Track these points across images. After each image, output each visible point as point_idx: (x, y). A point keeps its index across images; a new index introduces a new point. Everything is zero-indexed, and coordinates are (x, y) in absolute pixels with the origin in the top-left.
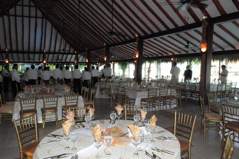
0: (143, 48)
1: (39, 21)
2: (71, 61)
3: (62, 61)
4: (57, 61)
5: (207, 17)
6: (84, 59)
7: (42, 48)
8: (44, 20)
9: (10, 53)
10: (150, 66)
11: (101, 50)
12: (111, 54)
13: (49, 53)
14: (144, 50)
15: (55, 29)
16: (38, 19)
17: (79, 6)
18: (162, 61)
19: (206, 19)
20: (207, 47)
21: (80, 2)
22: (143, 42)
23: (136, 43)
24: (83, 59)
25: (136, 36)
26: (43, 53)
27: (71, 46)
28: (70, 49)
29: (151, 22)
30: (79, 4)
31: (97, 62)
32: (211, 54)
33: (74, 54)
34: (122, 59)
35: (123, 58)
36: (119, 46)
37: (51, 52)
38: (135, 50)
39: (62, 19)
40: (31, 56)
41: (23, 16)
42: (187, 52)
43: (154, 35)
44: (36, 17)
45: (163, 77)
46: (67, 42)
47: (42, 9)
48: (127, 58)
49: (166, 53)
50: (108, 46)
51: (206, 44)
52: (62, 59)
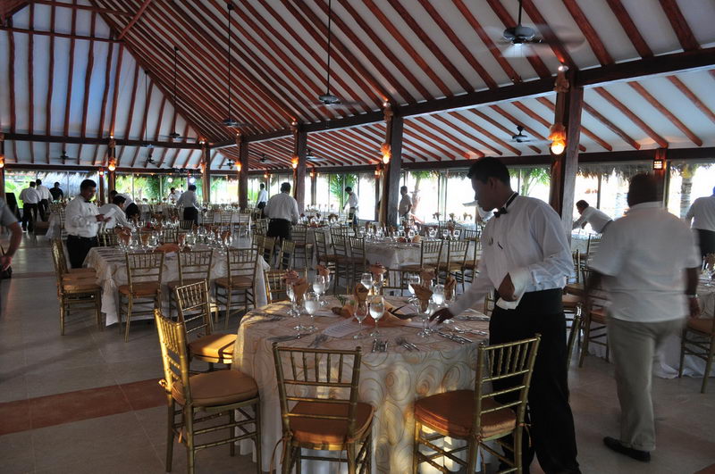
0: (402, 139)
1: (101, 49)
2: (188, 166)
3: (161, 167)
4: (145, 166)
5: (567, 68)
6: (225, 163)
7: (106, 128)
8: (116, 46)
9: (10, 139)
10: (416, 187)
11: (281, 140)
12: (310, 150)
13: (125, 141)
14: (404, 143)
15: (146, 72)
16: (96, 43)
17: (228, 17)
18: (451, 175)
19: (566, 73)
20: (566, 142)
21: (231, 6)
22: (402, 121)
23: (384, 124)
24: (223, 161)
25: (385, 105)
26: (107, 141)
27: (190, 123)
28: (186, 132)
29: (428, 70)
30: (227, 11)
31: (263, 173)
32: (576, 160)
33: (197, 146)
34: (337, 165)
35: (342, 164)
36: (336, 130)
37: (130, 139)
38: (379, 142)
39: (173, 47)
40: (71, 149)
41: (52, 33)
42: (519, 152)
43: (432, 105)
44: (92, 38)
45: (452, 216)
46: (178, 110)
47: (111, 16)
48: (355, 164)
49: (463, 153)
50: (302, 129)
51: (563, 135)
52: (161, 162)
